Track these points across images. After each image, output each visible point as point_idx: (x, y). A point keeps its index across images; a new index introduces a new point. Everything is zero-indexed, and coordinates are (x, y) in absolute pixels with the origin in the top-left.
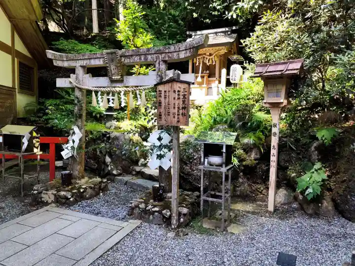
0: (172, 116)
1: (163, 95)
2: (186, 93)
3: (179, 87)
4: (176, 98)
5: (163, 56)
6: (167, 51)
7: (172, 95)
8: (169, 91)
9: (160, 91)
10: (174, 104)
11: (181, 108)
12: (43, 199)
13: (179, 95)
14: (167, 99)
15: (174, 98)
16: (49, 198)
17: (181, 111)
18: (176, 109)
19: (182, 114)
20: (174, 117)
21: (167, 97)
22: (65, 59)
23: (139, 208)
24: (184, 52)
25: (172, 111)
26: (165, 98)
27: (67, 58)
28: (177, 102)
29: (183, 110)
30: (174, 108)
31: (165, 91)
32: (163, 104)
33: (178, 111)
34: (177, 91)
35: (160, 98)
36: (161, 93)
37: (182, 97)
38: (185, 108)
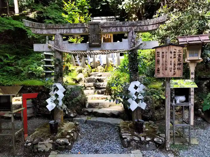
0: (169, 70)
1: (161, 55)
2: (180, 54)
3: (175, 49)
4: (173, 57)
5: (135, 28)
6: (139, 24)
7: (169, 55)
8: (166, 52)
9: (158, 52)
10: (171, 61)
11: (176, 64)
12: (39, 149)
13: (175, 55)
14: (164, 59)
15: (171, 58)
16: (47, 147)
17: (176, 67)
18: (173, 65)
19: (178, 68)
20: (171, 71)
21: (165, 57)
22: (44, 28)
23: (135, 140)
24: (152, 26)
25: (169, 66)
26: (163, 57)
27: (46, 27)
28: (173, 60)
29: (179, 65)
30: (171, 64)
31: (163, 53)
32: (161, 62)
33: (174, 67)
34: (173, 52)
35: (158, 58)
36: (159, 54)
37: (178, 56)
38: (180, 64)
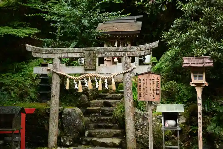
0: (149, 95)
1: (142, 82)
2: (158, 81)
3: (154, 77)
4: (152, 84)
5: (128, 54)
6: (132, 50)
7: (149, 82)
8: (146, 79)
9: (139, 79)
10: (151, 87)
11: (155, 90)
13: (153, 82)
14: (145, 85)
15: (150, 84)
17: (155, 92)
19: (156, 94)
20: (151, 96)
21: (145, 83)
22: (44, 52)
24: (144, 51)
25: (149, 92)
27: (46, 52)
30: (151, 90)
31: (143, 79)
32: (142, 88)
33: (153, 92)
34: (152, 79)
35: (140, 84)
36: (140, 81)
37: (156, 83)
38: (158, 90)
